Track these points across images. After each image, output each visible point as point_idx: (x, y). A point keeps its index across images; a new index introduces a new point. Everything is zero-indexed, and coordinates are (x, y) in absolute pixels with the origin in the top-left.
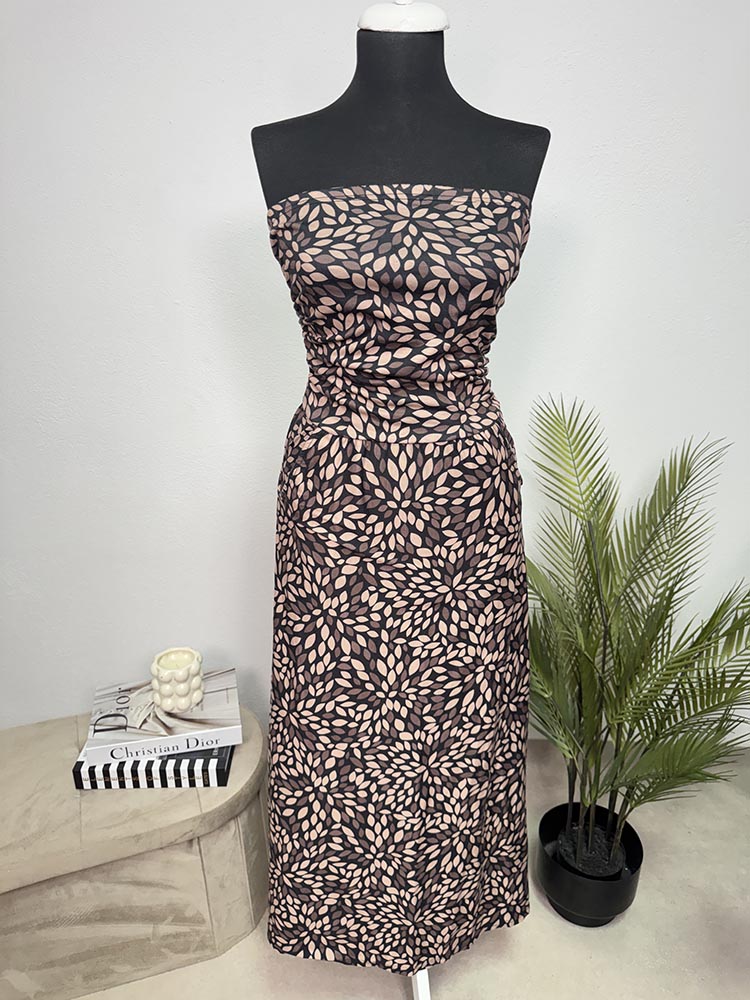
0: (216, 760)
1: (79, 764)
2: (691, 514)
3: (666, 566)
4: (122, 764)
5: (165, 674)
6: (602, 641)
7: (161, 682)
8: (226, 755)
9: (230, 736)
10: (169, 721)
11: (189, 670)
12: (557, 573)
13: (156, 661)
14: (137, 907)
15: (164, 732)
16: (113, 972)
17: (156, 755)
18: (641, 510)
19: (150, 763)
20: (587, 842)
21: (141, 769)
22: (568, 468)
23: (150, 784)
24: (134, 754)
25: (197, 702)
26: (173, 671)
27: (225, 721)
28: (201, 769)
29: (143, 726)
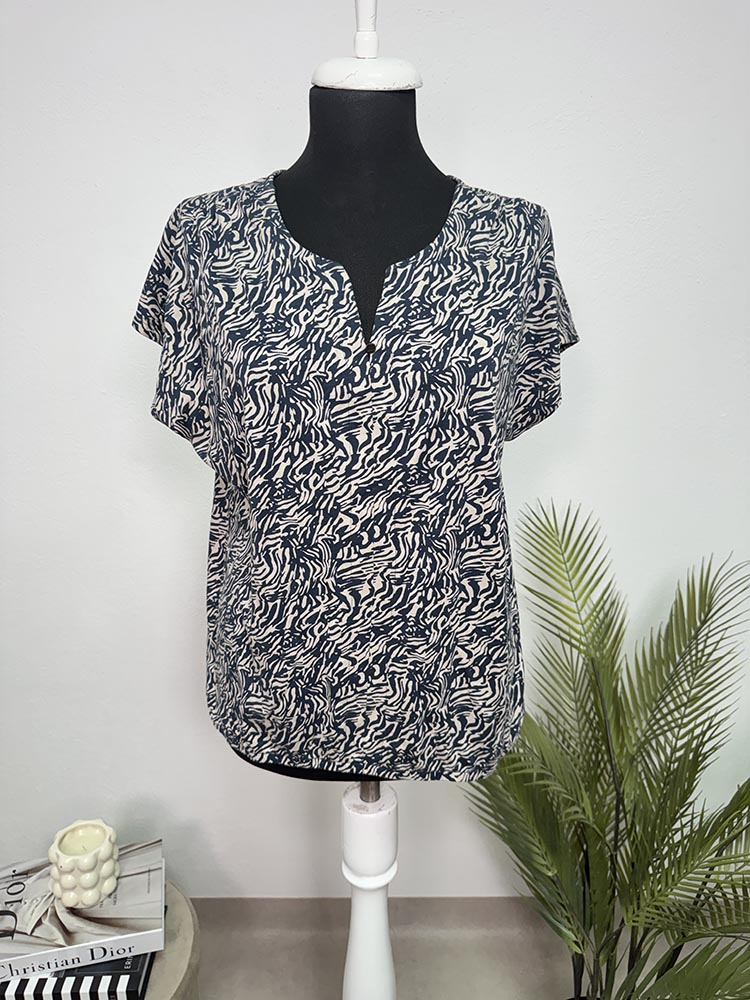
0: (128, 976)
2: (714, 650)
3: (688, 710)
4: (5, 985)
5: (66, 861)
6: (614, 813)
7: (62, 873)
8: (140, 968)
9: (147, 941)
10: (71, 922)
11: (96, 855)
12: (554, 713)
13: (57, 842)
15: (61, 941)
17: (54, 969)
18: (654, 640)
21: (29, 991)
22: (565, 591)
24: (21, 972)
25: (109, 892)
26: (76, 857)
27: (141, 923)
28: (106, 991)
29: (36, 930)
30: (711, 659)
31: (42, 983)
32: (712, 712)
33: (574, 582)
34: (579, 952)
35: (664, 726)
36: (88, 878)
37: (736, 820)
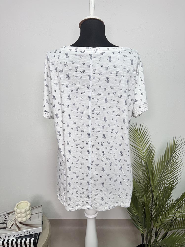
0: (34, 238)
2: (177, 160)
3: (170, 175)
4: (4, 240)
5: (18, 211)
6: (151, 200)
7: (17, 213)
8: (36, 237)
9: (38, 230)
10: (20, 225)
11: (26, 209)
12: (137, 175)
13: (16, 206)
15: (17, 230)
17: (15, 237)
18: (162, 157)
21: (10, 242)
22: (139, 145)
23: (12, 246)
24: (8, 237)
25: (29, 218)
26: (21, 210)
27: (37, 226)
28: (28, 242)
29: (11, 227)
30: (176, 162)
31: (13, 240)
32: (176, 175)
33: (142, 143)
34: (143, 233)
35: (164, 178)
36: (24, 215)
37: (181, 202)
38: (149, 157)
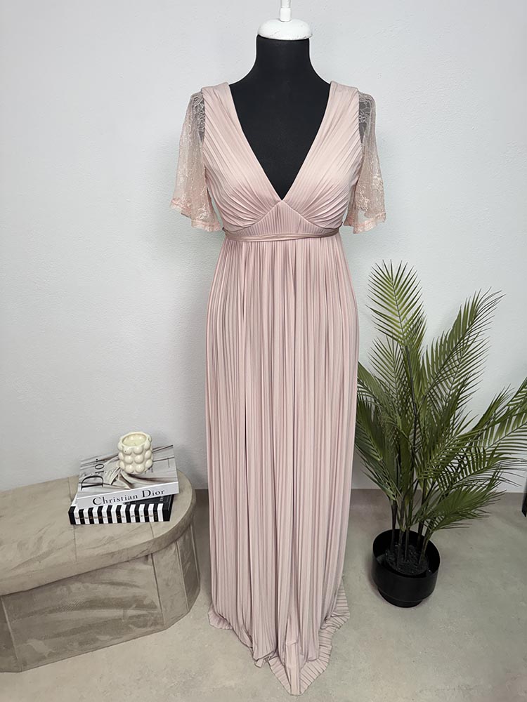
0: (162, 505)
1: (73, 508)
2: (472, 343)
3: (457, 375)
4: (100, 508)
5: (128, 449)
6: (414, 425)
7: (125, 454)
8: (169, 501)
9: (171, 488)
10: (131, 480)
11: (143, 446)
12: (384, 380)
13: (121, 441)
14: (113, 598)
15: (127, 487)
16: (98, 639)
17: (123, 502)
19: (119, 507)
20: (404, 554)
21: (113, 510)
22: (393, 311)
23: (119, 521)
24: (109, 502)
25: (149, 467)
26: (132, 448)
27: (167, 479)
28: (152, 509)
29: (113, 483)
30: (471, 347)
34: (395, 500)
38: (412, 339)
